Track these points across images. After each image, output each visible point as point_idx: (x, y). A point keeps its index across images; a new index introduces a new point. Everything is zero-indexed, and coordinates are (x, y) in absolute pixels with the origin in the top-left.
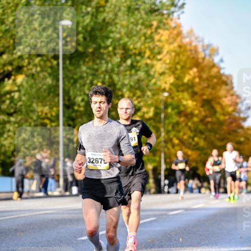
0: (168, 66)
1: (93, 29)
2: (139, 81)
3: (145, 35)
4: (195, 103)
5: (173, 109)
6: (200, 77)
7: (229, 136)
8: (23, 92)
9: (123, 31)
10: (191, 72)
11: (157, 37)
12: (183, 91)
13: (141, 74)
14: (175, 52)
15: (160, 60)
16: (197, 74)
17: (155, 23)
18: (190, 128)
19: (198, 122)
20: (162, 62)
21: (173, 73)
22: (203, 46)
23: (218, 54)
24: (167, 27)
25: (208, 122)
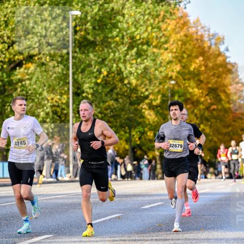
0: (174, 55)
1: (100, 20)
2: (146, 68)
3: (151, 25)
4: (201, 91)
5: (179, 97)
6: (206, 66)
7: (233, 123)
9: (130, 21)
10: (197, 61)
11: (163, 26)
12: (189, 79)
13: (148, 63)
14: (182, 41)
15: (167, 49)
16: (203, 63)
17: (162, 13)
18: (196, 115)
19: (204, 109)
20: (168, 51)
21: (180, 61)
22: (209, 35)
23: (223, 43)
24: (174, 17)
25: (214, 110)
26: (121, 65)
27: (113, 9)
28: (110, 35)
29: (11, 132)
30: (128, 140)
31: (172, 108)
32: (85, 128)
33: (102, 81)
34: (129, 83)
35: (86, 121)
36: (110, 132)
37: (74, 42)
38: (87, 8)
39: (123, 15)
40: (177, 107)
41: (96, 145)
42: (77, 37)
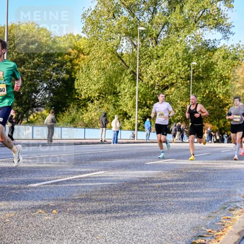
1: (206, 67)
2: (227, 90)
3: (230, 70)
8: (174, 94)
9: (220, 68)
11: (236, 71)
13: (228, 88)
15: (238, 82)
17: (236, 64)
24: (241, 66)
26: (215, 89)
27: (212, 62)
28: (210, 74)
29: (157, 110)
30: (218, 125)
31: (235, 100)
32: (193, 108)
33: (206, 96)
34: (219, 97)
35: (193, 104)
36: (204, 110)
37: (193, 77)
38: (200, 61)
39: (217, 65)
40: (238, 100)
41: (197, 115)
42: (195, 75)
